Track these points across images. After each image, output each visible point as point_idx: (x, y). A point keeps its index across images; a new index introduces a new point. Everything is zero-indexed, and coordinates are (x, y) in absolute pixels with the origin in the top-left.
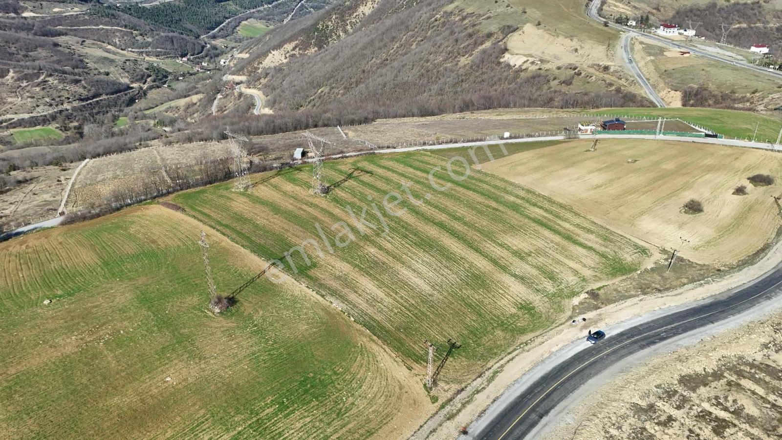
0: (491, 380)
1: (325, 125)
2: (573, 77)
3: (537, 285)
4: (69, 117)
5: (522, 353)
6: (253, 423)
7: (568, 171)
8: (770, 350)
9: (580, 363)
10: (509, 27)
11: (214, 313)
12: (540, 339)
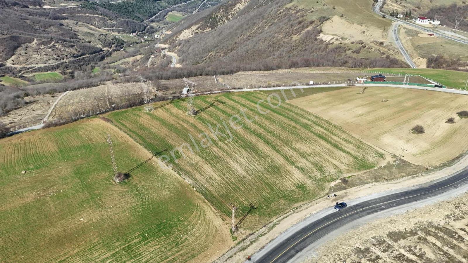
0: (270, 229)
1: (207, 75)
2: (360, 49)
3: (311, 173)
4: (66, 67)
5: (293, 213)
6: (126, 247)
7: (345, 105)
8: (450, 219)
9: (327, 221)
10: (324, 17)
11: (115, 183)
12: (306, 206)
